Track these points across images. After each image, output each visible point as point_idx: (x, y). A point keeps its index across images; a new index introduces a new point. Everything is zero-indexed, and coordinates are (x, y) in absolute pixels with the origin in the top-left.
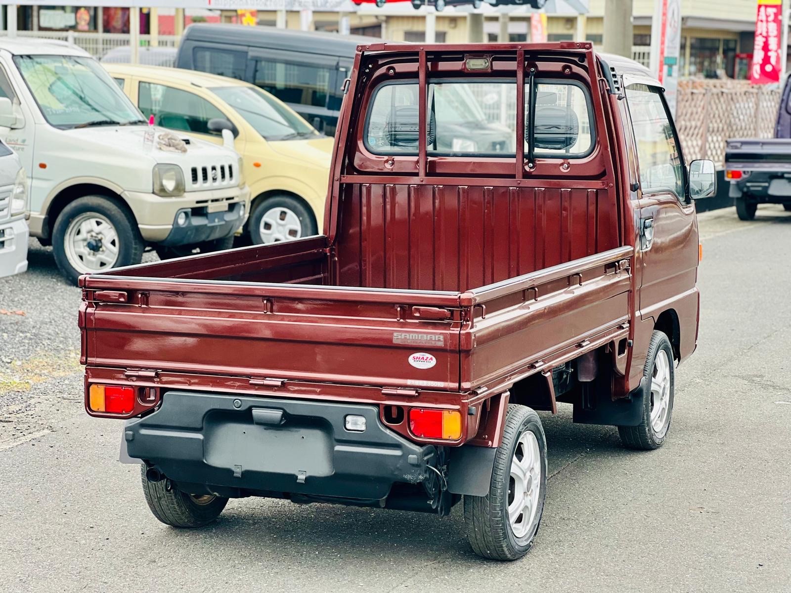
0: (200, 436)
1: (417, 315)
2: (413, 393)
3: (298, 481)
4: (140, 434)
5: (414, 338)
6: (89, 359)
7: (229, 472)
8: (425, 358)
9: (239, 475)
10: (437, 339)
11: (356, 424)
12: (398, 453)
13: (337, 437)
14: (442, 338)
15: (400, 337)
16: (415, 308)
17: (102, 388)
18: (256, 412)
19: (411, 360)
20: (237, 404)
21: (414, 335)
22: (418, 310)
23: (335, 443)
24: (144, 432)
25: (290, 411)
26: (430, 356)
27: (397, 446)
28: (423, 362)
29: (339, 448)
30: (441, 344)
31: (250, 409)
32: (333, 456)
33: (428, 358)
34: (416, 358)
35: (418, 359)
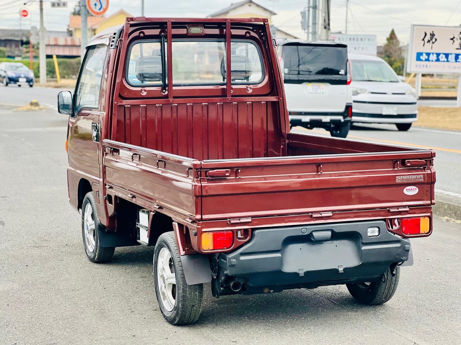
0: (278, 255)
1: (409, 164)
2: (407, 209)
3: (340, 272)
4: (240, 260)
5: (407, 178)
6: (203, 216)
7: (296, 274)
8: (412, 189)
9: (303, 275)
10: (420, 177)
11: (372, 232)
12: (398, 245)
13: (364, 242)
14: (422, 176)
15: (399, 178)
16: (408, 161)
17: (211, 234)
18: (315, 234)
19: (405, 191)
20: (305, 231)
21: (407, 177)
22: (409, 162)
23: (361, 245)
24: (242, 258)
25: (336, 230)
26: (415, 187)
27: (398, 241)
28: (411, 191)
29: (364, 248)
30: (422, 180)
31: (311, 233)
32: (360, 254)
33: (414, 189)
34: (407, 189)
35: (408, 190)
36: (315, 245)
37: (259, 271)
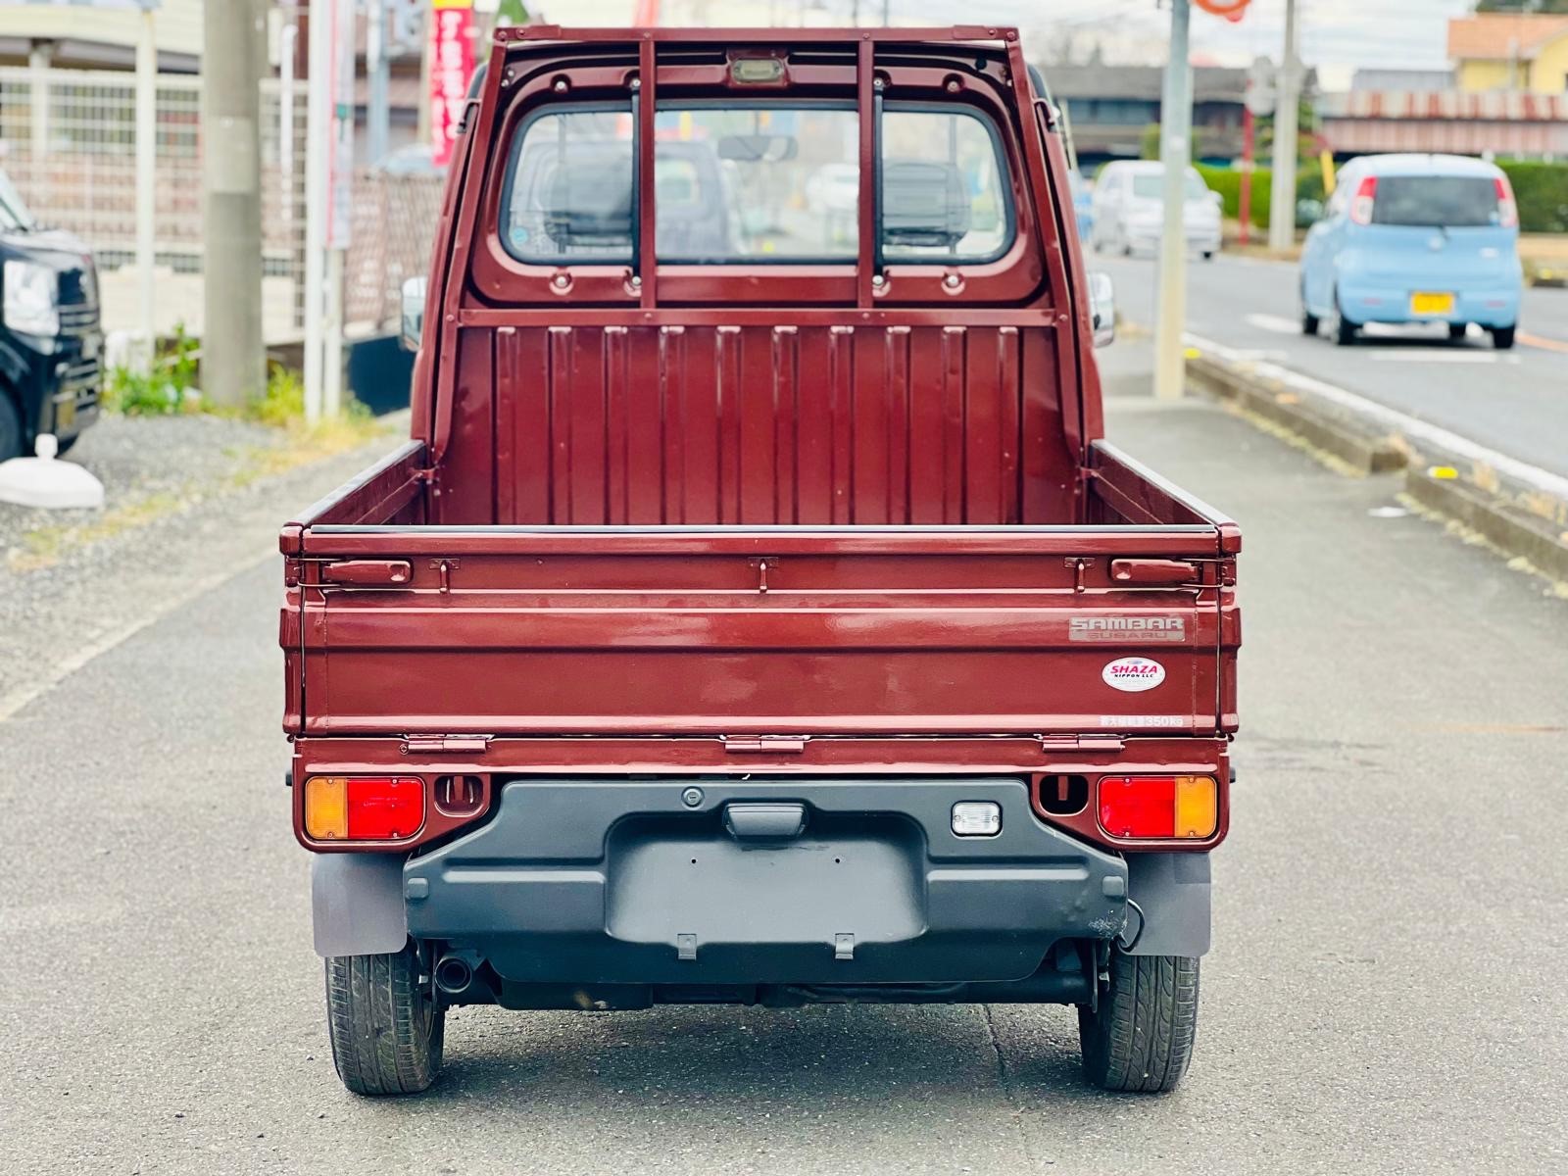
0: (596, 876)
1: (1123, 576)
2: (1116, 744)
3: (837, 956)
4: (444, 883)
5: (1117, 627)
6: (309, 720)
7: (666, 951)
8: (1140, 668)
9: (693, 956)
10: (1169, 627)
11: (975, 820)
12: (1077, 874)
13: (934, 853)
14: (1179, 623)
15: (1084, 627)
16: (1119, 564)
17: (341, 783)
18: (737, 813)
19: (1108, 675)
20: (697, 798)
21: (1117, 621)
22: (1124, 567)
23: (926, 863)
24: (453, 876)
25: (823, 804)
26: (1151, 663)
27: (1079, 861)
28: (1139, 676)
29: (936, 875)
30: (1178, 637)
31: (723, 807)
32: (921, 895)
33: (1146, 667)
34: (1119, 669)
35: (1123, 672)
36: (753, 852)
37: (517, 927)
